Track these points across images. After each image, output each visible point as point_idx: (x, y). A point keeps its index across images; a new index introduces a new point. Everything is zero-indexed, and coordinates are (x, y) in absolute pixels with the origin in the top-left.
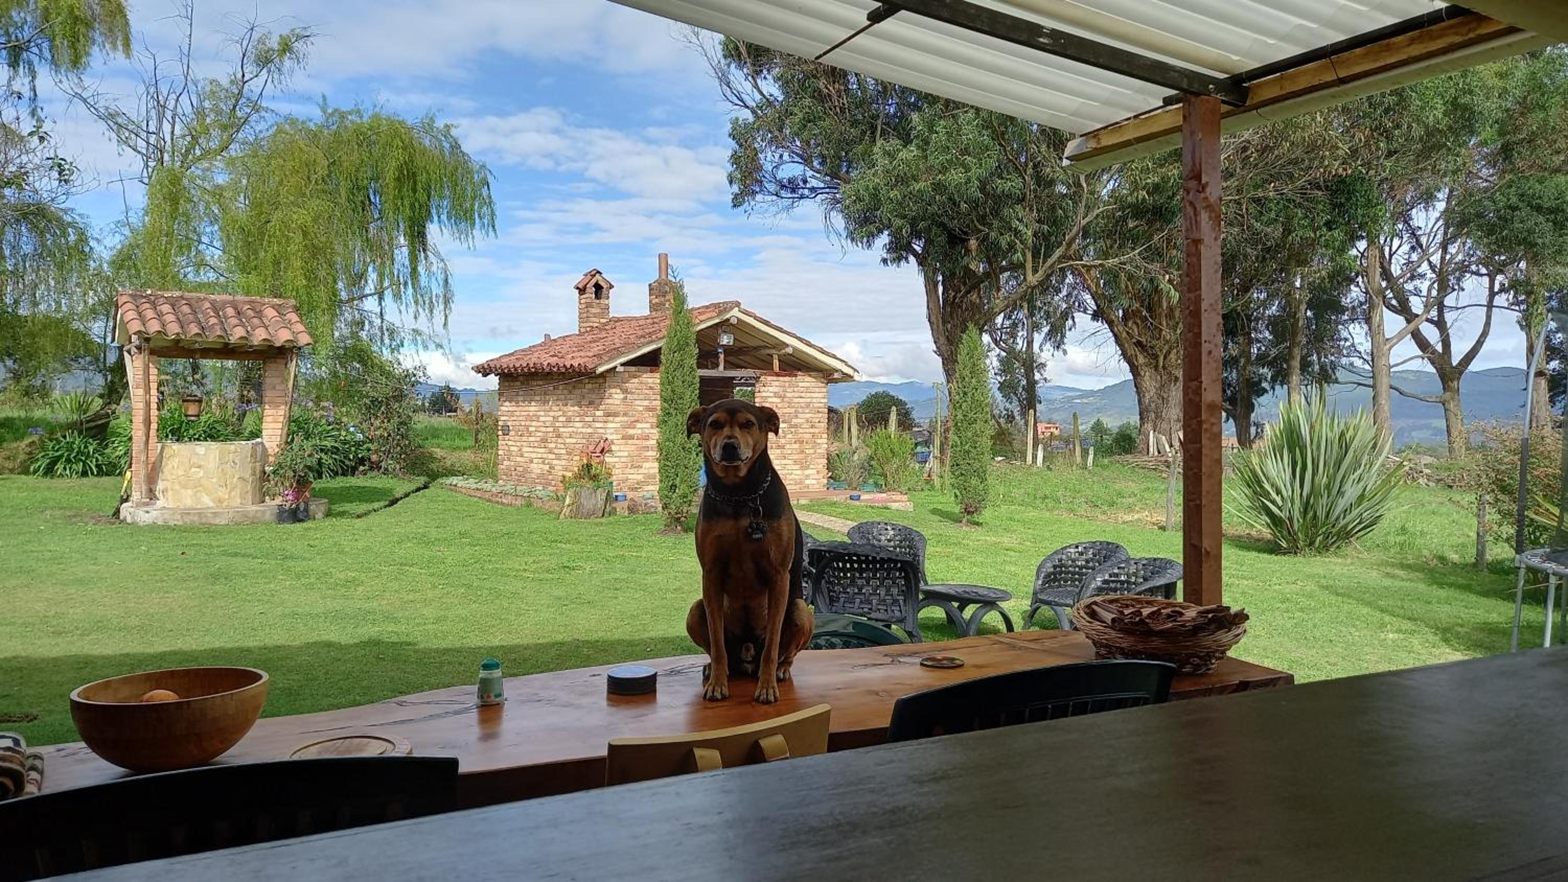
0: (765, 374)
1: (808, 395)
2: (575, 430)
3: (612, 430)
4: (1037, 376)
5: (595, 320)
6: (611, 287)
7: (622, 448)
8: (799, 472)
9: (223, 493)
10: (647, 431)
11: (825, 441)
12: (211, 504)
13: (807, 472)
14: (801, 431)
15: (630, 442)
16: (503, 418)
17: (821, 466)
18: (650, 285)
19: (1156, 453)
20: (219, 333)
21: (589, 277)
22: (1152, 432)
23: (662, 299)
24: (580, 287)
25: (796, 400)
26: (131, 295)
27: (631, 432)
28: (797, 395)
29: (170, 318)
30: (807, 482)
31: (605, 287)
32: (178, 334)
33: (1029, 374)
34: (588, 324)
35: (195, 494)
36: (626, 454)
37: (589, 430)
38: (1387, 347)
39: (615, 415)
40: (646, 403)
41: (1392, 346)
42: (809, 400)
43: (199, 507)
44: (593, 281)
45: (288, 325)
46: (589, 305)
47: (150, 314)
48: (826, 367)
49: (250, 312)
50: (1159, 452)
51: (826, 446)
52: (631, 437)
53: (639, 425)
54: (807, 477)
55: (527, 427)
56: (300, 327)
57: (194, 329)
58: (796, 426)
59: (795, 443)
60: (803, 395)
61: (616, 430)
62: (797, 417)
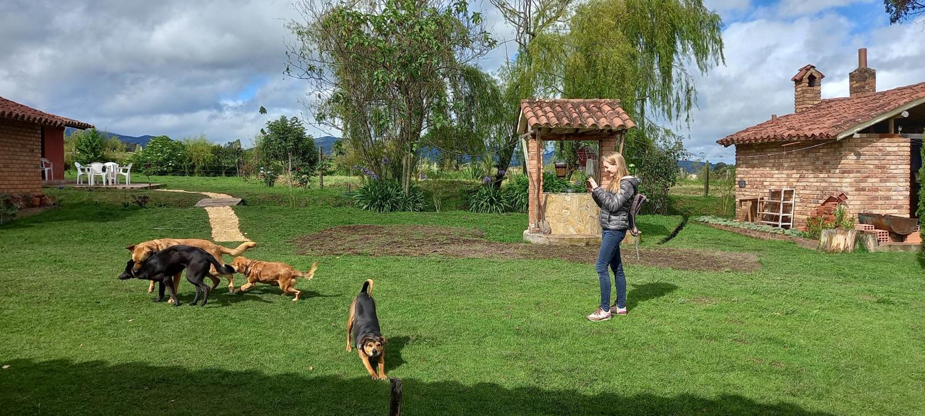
2: (808, 184)
3: (846, 185)
5: (809, 102)
6: (823, 77)
7: (855, 198)
9: (580, 226)
10: (877, 185)
12: (574, 233)
15: (862, 193)
16: (739, 176)
18: (850, 74)
20: (580, 122)
21: (804, 71)
23: (863, 83)
24: (797, 78)
26: (528, 103)
27: (863, 185)
29: (551, 115)
31: (818, 77)
32: (557, 124)
34: (804, 106)
35: (565, 227)
36: (859, 203)
37: (824, 184)
39: (849, 172)
40: (876, 162)
43: (568, 234)
44: (809, 73)
45: (618, 115)
46: (804, 92)
47: (540, 113)
49: (594, 108)
52: (863, 190)
53: (869, 180)
55: (762, 182)
56: (626, 116)
57: (566, 121)
61: (851, 185)
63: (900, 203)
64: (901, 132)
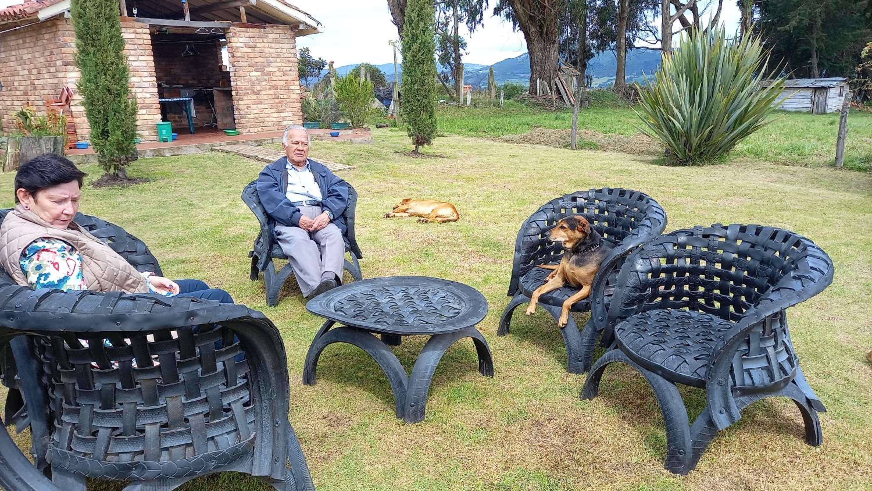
0: (234, 25)
1: (278, 46)
4: (461, 51)
8: (276, 115)
11: (298, 87)
13: (283, 115)
14: (275, 78)
17: (295, 109)
19: (541, 94)
22: (538, 80)
25: (266, 50)
28: (267, 45)
30: (285, 123)
33: (456, 50)
38: (672, 21)
41: (673, 21)
42: (279, 50)
48: (292, 20)
50: (543, 93)
51: (299, 91)
54: (284, 119)
55: (13, 82)
58: (268, 74)
59: (270, 89)
60: (273, 45)
62: (269, 66)
63: (147, 101)
64: (137, 15)
